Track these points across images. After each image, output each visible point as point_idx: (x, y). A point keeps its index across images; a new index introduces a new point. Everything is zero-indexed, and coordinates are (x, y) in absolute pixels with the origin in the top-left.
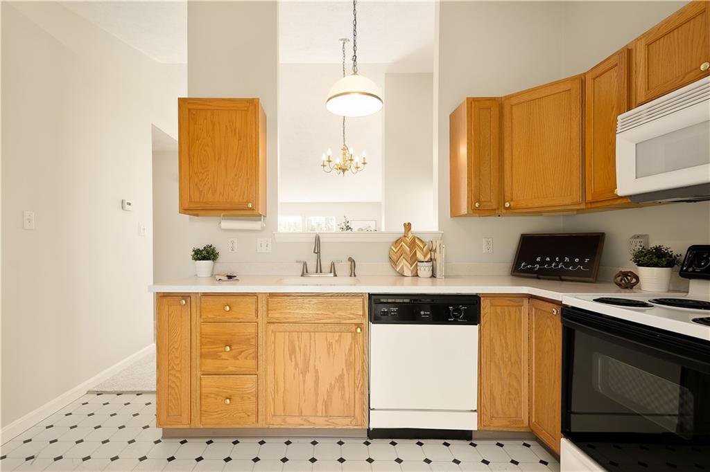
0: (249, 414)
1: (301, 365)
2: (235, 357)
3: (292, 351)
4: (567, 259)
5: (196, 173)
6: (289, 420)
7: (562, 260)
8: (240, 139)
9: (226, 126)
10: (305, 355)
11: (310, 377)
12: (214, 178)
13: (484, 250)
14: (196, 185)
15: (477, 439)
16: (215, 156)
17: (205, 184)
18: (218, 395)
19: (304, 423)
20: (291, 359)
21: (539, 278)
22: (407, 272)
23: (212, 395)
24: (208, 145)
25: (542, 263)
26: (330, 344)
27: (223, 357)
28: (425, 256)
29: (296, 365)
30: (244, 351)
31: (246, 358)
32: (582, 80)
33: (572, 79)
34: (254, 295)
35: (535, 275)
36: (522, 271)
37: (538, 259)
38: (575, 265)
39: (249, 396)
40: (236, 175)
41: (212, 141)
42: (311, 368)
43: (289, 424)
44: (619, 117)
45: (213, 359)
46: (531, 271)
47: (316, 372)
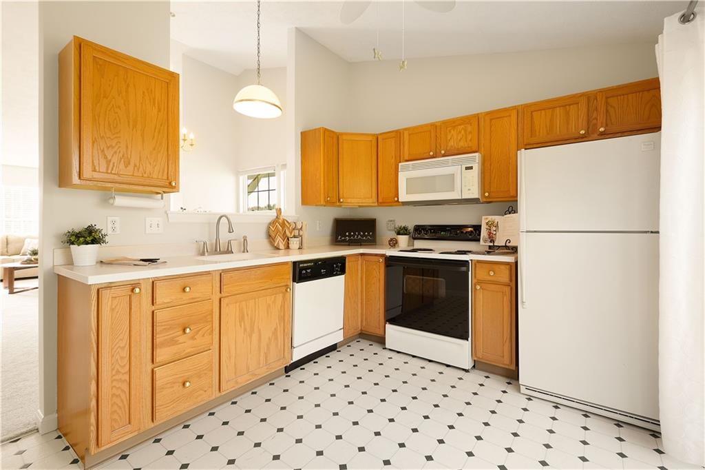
0: (206, 389)
1: (248, 330)
2: (193, 338)
3: (242, 318)
4: (362, 233)
5: (102, 137)
6: (239, 380)
7: (359, 234)
8: (159, 110)
9: (144, 92)
10: (251, 319)
11: (255, 337)
12: (127, 147)
13: (318, 229)
14: (103, 151)
15: (340, 347)
16: (129, 122)
17: (115, 152)
18: (174, 383)
19: (251, 377)
20: (241, 326)
21: (349, 245)
22: (282, 246)
23: (169, 386)
24: (119, 107)
25: (350, 236)
26: (269, 305)
27: (181, 341)
28: (291, 233)
29: (245, 330)
30: (200, 330)
31: (203, 336)
32: (377, 137)
33: (373, 135)
34: (208, 273)
35: (347, 243)
36: (339, 241)
37: (347, 234)
38: (366, 237)
39: (206, 372)
40: (154, 149)
41: (125, 104)
42: (256, 330)
43: (241, 383)
44: (400, 164)
45: (169, 346)
46: (344, 241)
47: (259, 331)
